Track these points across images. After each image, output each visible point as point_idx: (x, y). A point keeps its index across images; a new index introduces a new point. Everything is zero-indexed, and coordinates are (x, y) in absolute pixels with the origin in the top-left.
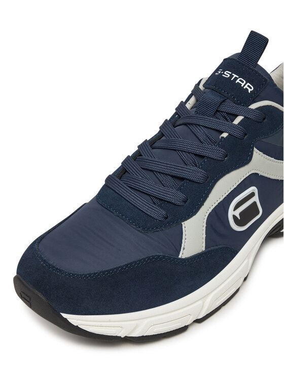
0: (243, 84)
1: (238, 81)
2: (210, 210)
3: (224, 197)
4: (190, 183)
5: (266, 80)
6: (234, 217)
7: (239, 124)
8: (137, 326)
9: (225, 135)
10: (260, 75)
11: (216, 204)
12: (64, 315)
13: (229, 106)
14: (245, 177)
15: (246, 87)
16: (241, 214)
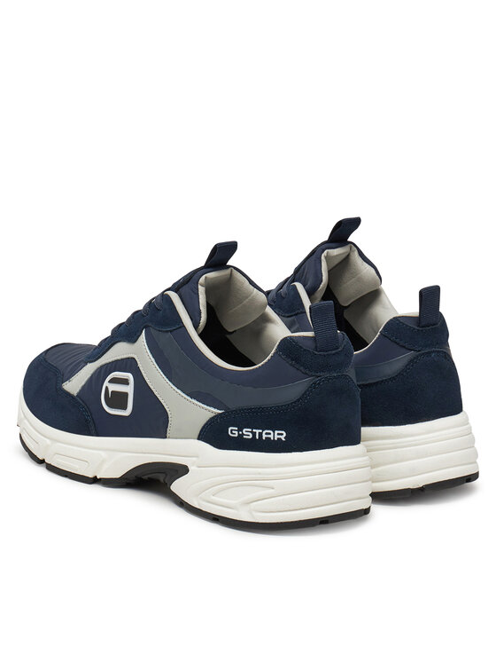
16: (112, 392)
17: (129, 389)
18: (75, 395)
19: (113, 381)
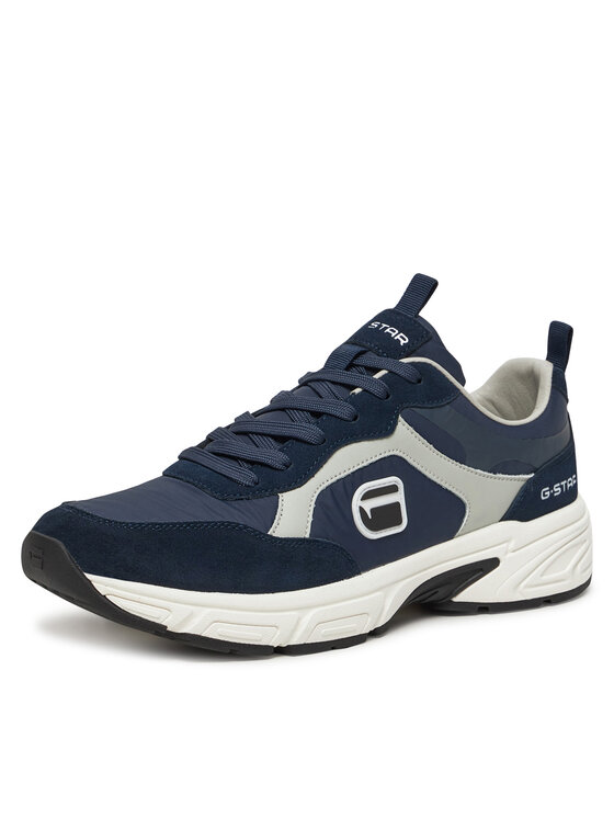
0: (393, 334)
1: (388, 330)
2: (324, 487)
3: (346, 474)
4: (298, 443)
5: (428, 332)
6: (361, 510)
7: (381, 378)
8: (191, 616)
9: (358, 391)
10: (420, 325)
11: (334, 480)
12: (89, 576)
13: (370, 359)
14: (382, 456)
15: (398, 337)
16: (372, 510)
17: (399, 497)
18: (307, 536)
19: (368, 496)
